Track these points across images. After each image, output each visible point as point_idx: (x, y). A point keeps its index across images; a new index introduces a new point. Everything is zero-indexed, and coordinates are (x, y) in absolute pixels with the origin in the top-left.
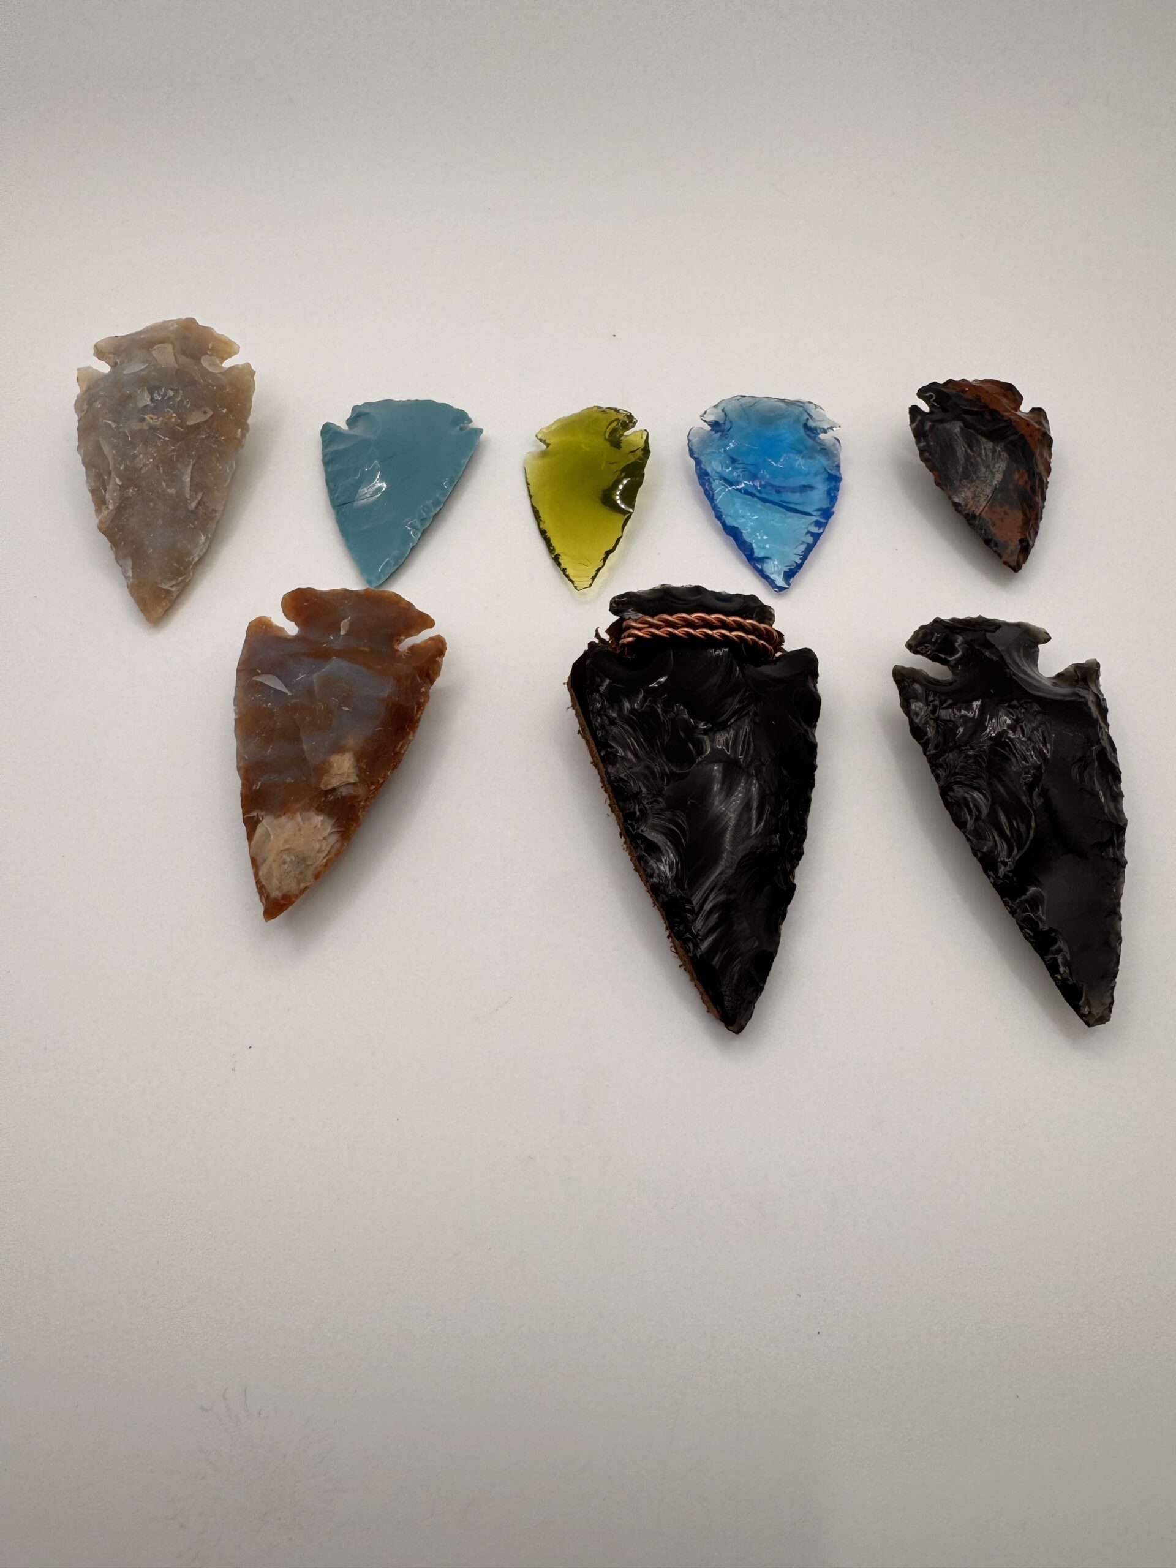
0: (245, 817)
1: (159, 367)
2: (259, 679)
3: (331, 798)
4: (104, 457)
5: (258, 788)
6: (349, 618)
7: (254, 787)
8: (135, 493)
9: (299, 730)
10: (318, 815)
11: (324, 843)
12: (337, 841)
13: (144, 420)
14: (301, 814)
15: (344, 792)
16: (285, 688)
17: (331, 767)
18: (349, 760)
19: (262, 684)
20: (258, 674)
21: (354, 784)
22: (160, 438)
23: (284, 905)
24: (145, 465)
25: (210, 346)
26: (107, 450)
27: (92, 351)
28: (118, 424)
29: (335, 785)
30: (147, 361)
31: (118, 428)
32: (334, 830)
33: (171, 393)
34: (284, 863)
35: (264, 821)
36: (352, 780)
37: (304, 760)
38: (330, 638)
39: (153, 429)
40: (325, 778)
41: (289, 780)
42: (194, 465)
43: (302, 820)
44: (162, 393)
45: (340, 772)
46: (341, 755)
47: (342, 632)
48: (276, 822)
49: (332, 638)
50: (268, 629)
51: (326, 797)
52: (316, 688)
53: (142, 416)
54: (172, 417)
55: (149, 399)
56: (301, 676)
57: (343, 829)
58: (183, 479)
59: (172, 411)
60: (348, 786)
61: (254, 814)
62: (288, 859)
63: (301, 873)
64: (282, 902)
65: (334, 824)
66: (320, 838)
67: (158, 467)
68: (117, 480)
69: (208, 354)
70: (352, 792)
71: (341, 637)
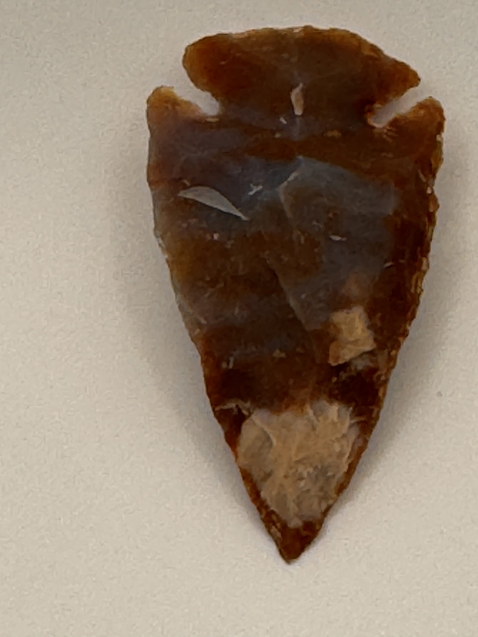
0: (217, 409)
2: (189, 195)
3: (344, 376)
5: (231, 366)
6: (301, 85)
7: (224, 365)
9: (275, 276)
10: (331, 403)
11: (344, 442)
12: (359, 437)
14: (311, 405)
15: (361, 365)
16: (234, 208)
17: (339, 331)
18: (360, 317)
19: (195, 203)
20: (185, 187)
21: (371, 353)
23: (307, 537)
29: (347, 358)
32: (353, 422)
34: (301, 479)
35: (253, 417)
36: (368, 348)
37: (295, 321)
38: (281, 123)
40: (333, 348)
41: (277, 354)
43: (315, 414)
45: (351, 339)
46: (345, 311)
47: (298, 112)
48: (275, 419)
49: (284, 122)
50: (178, 108)
51: (338, 376)
52: (286, 208)
56: (255, 190)
57: (362, 419)
60: (365, 356)
61: (231, 405)
62: (305, 475)
63: (321, 489)
64: (304, 533)
65: (353, 411)
66: (339, 436)
70: (371, 365)
71: (298, 120)
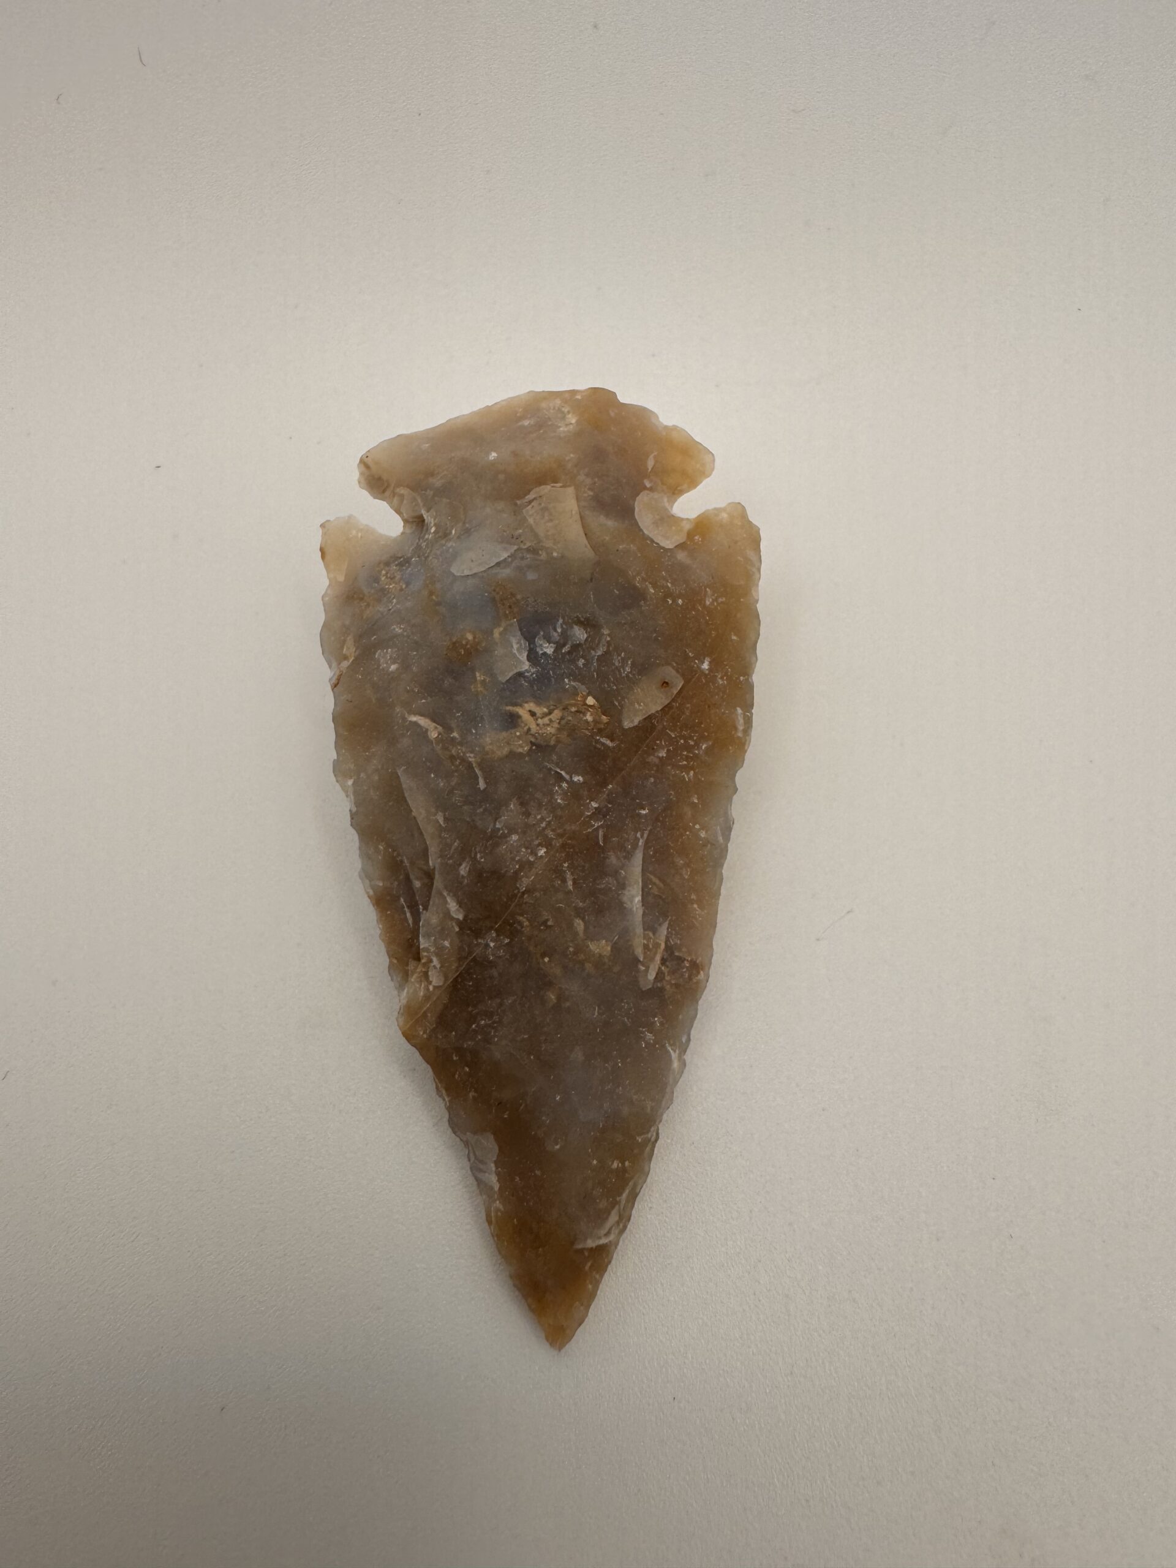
1: (543, 556)
4: (413, 828)
8: (501, 953)
13: (512, 720)
22: (560, 778)
24: (526, 865)
25: (650, 463)
26: (419, 807)
27: (355, 474)
28: (448, 729)
30: (512, 539)
31: (446, 741)
33: (580, 634)
39: (540, 748)
42: (647, 846)
44: (555, 636)
53: (509, 708)
54: (584, 708)
55: (523, 657)
58: (625, 899)
59: (583, 689)
67: (560, 874)
68: (452, 905)
69: (645, 488)
